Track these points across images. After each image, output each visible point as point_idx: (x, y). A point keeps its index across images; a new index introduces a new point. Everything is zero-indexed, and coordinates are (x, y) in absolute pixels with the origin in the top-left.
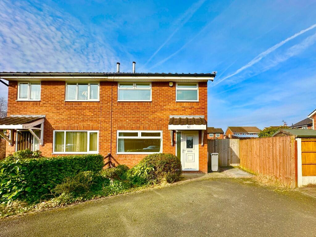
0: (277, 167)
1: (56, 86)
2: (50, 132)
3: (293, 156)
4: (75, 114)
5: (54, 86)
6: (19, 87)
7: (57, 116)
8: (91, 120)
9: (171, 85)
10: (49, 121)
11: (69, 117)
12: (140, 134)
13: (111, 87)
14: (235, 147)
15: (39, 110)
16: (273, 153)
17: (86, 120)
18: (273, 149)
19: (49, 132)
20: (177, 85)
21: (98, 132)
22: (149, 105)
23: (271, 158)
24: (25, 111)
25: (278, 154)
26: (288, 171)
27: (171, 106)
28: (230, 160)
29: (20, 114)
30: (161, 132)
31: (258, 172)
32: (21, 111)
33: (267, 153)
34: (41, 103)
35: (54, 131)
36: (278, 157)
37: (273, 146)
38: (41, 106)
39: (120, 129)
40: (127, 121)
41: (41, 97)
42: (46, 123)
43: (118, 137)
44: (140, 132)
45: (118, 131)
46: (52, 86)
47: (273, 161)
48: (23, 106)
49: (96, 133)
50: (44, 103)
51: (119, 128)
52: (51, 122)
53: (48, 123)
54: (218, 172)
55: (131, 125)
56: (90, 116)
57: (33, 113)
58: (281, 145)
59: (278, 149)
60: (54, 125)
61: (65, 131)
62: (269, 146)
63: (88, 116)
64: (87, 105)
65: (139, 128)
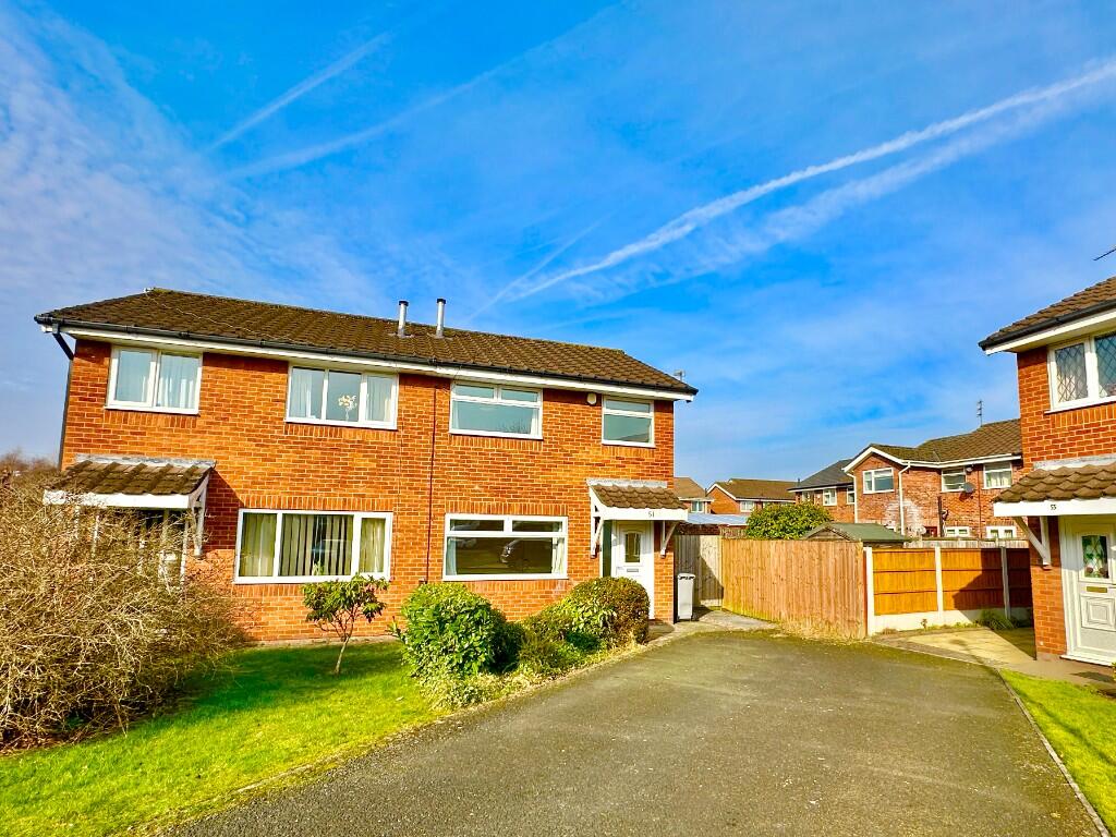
0: (829, 602)
1: (258, 373)
2: (229, 514)
3: (861, 580)
4: (317, 463)
5: (252, 373)
6: (115, 362)
7: (256, 464)
8: (367, 483)
9: (592, 400)
10: (227, 478)
11: (298, 471)
12: (508, 526)
13: (431, 390)
14: (712, 556)
15: (192, 442)
16: (821, 572)
17: (352, 482)
18: (820, 564)
19: (225, 514)
20: (605, 403)
21: (389, 517)
22: (536, 449)
23: (816, 583)
24: (137, 444)
25: (831, 574)
26: (853, 608)
27: (591, 454)
28: (700, 591)
29: (118, 453)
30: (564, 520)
31: (783, 614)
32: (120, 442)
33: (807, 572)
34: (199, 422)
35: (241, 512)
36: (832, 583)
37: (820, 559)
38: (199, 432)
39: (456, 510)
40: (477, 488)
41: (201, 403)
42: (214, 485)
43: (449, 533)
44: (508, 520)
45: (449, 517)
46: (241, 371)
47: (821, 590)
48: (129, 428)
49: (383, 521)
50: (212, 423)
51: (452, 506)
52: (234, 483)
53: (221, 486)
54: (692, 620)
55: (488, 500)
56: (365, 469)
57: (169, 450)
58: (838, 558)
59: (831, 566)
60: (243, 492)
61: (280, 514)
62: (812, 558)
63: (360, 469)
64: (358, 438)
65: (507, 510)
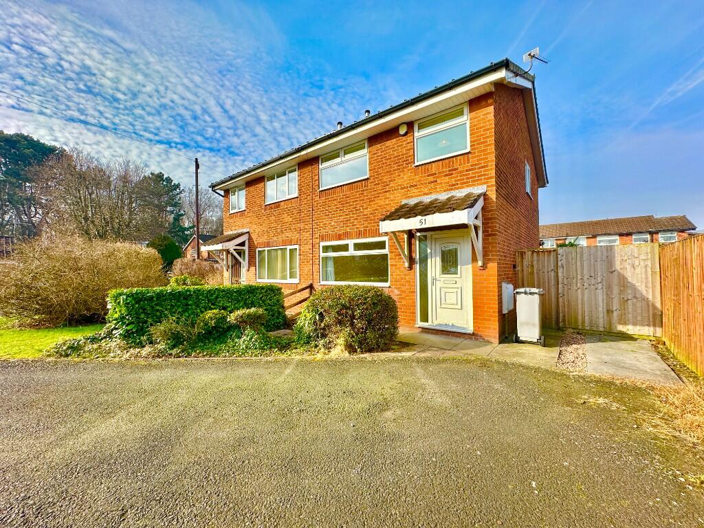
1: (257, 186)
2: (254, 252)
6: (230, 195)
7: (258, 228)
8: (289, 229)
9: (403, 130)
11: (269, 228)
12: (351, 247)
13: (310, 168)
15: (243, 222)
17: (284, 230)
20: (416, 127)
22: (365, 186)
24: (235, 226)
27: (405, 178)
28: (616, 314)
29: (232, 230)
30: (385, 239)
32: (232, 226)
34: (246, 213)
35: (257, 250)
38: (246, 217)
39: (324, 240)
40: (333, 223)
41: (246, 204)
42: (250, 240)
43: (322, 255)
44: (350, 243)
45: (323, 244)
46: (253, 187)
48: (233, 220)
49: (296, 249)
50: (249, 213)
51: (322, 238)
52: (254, 237)
53: (253, 240)
55: (338, 231)
56: (288, 222)
57: (241, 227)
60: (256, 241)
61: (266, 249)
64: (285, 206)
